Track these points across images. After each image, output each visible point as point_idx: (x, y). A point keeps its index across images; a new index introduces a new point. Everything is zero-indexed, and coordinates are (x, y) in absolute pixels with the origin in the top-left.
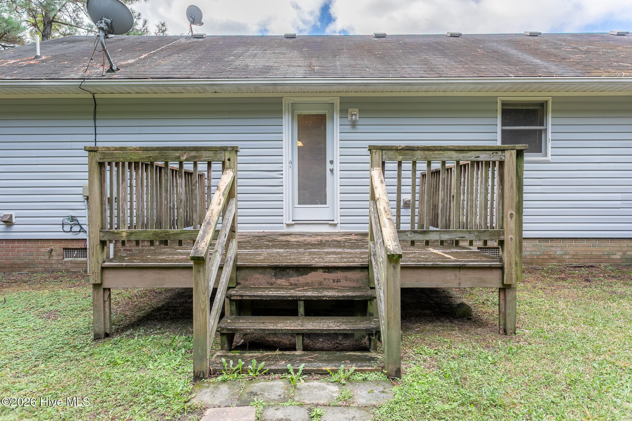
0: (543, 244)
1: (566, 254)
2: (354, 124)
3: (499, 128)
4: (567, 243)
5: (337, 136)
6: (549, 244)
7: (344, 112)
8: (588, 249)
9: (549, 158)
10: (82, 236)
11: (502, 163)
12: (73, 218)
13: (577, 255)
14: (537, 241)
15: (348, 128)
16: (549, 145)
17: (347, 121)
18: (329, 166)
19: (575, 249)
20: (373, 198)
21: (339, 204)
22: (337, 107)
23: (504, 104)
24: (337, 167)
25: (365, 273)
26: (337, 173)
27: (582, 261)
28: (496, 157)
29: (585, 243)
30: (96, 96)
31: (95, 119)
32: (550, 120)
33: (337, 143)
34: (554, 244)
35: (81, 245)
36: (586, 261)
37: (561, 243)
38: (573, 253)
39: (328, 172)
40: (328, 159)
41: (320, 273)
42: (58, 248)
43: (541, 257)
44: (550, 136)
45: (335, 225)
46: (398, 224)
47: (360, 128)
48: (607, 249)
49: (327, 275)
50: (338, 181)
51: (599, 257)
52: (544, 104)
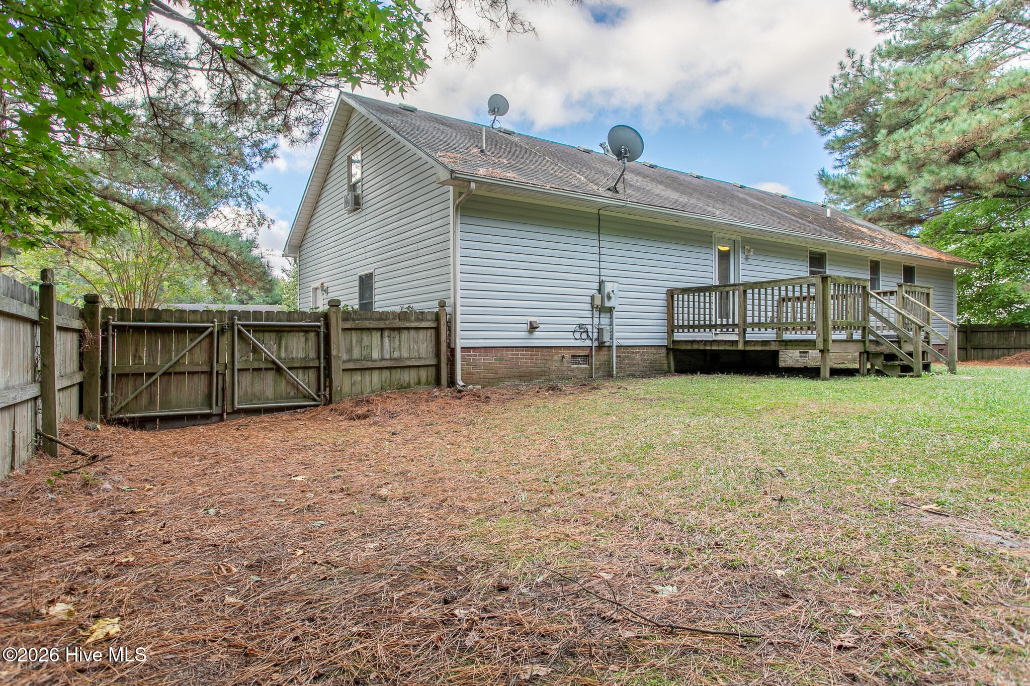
5: (740, 266)
10: (588, 343)
11: (928, 294)
12: (580, 326)
22: (740, 243)
30: (600, 212)
31: (599, 233)
33: (740, 272)
35: (586, 352)
42: (568, 355)
52: (824, 255)
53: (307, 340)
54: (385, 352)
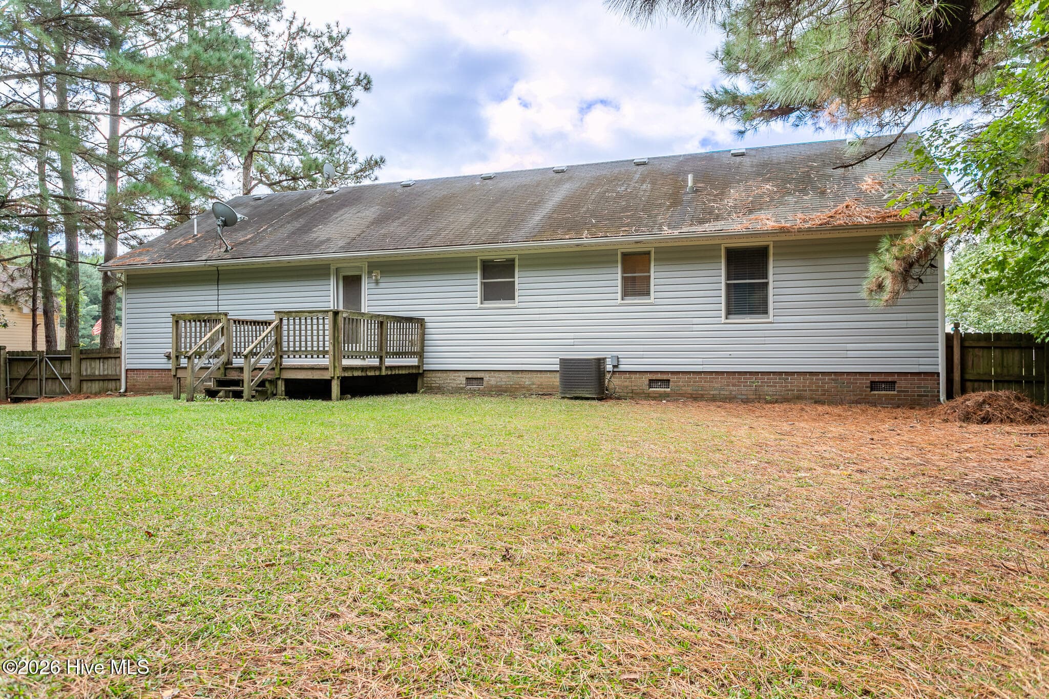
0: (515, 375)
1: (533, 384)
2: (377, 282)
3: (479, 281)
4: (534, 375)
5: (366, 291)
6: (520, 375)
7: (370, 273)
8: (550, 380)
9: (517, 304)
13: (541, 385)
14: (510, 373)
15: (373, 285)
16: (518, 294)
17: (372, 280)
19: (541, 380)
22: (367, 270)
23: (482, 261)
27: (545, 390)
29: (548, 375)
30: (219, 268)
31: (218, 285)
32: (517, 274)
33: (366, 297)
34: (523, 375)
36: (549, 390)
37: (529, 375)
38: (539, 383)
43: (514, 386)
44: (517, 286)
47: (381, 285)
52: (513, 260)
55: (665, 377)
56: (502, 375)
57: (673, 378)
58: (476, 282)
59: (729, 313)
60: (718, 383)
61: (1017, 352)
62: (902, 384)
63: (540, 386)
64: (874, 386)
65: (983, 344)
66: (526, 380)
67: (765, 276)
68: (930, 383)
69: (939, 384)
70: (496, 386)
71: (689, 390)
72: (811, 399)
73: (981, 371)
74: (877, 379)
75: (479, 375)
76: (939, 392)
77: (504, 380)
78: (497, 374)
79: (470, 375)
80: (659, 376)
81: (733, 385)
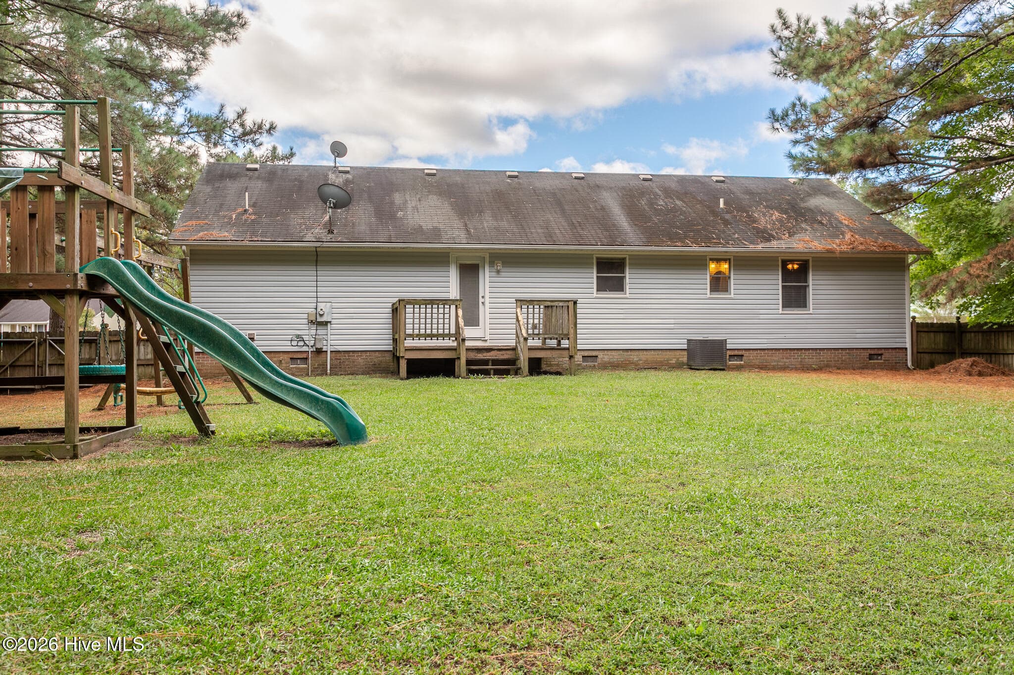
0: (625, 353)
1: (640, 360)
2: (498, 272)
3: (595, 275)
4: (641, 353)
5: (487, 279)
6: (629, 353)
7: (492, 264)
9: (628, 295)
10: (305, 349)
11: (568, 307)
12: (298, 336)
14: (622, 351)
15: (494, 274)
16: (628, 287)
17: (494, 269)
18: (481, 300)
19: (647, 357)
20: (518, 320)
21: (488, 326)
22: (487, 260)
23: (597, 258)
24: (487, 300)
25: (514, 352)
26: (487, 305)
27: (650, 365)
28: (566, 304)
29: (653, 352)
30: (318, 249)
31: (316, 265)
32: (627, 271)
33: (487, 284)
34: (633, 353)
35: (304, 356)
37: (637, 353)
38: (645, 359)
39: (480, 304)
40: (481, 295)
41: (496, 351)
42: (286, 357)
43: (624, 362)
44: (627, 280)
45: (486, 340)
46: (527, 331)
47: (502, 274)
48: (667, 357)
49: (499, 352)
50: (488, 311)
51: (661, 362)
52: (624, 259)
53: (90, 347)
54: (141, 354)
55: (740, 353)
56: (614, 353)
57: (746, 354)
58: (592, 276)
59: (785, 306)
60: (777, 357)
61: (942, 335)
62: (886, 355)
63: (646, 361)
64: (871, 357)
65: (926, 329)
66: (634, 357)
67: (806, 281)
68: (900, 355)
69: (907, 355)
70: (609, 363)
71: (757, 362)
72: (835, 366)
73: (925, 347)
74: (873, 352)
75: (594, 354)
76: (907, 360)
77: (616, 357)
78: (609, 353)
79: (586, 354)
80: (736, 353)
81: (787, 358)
